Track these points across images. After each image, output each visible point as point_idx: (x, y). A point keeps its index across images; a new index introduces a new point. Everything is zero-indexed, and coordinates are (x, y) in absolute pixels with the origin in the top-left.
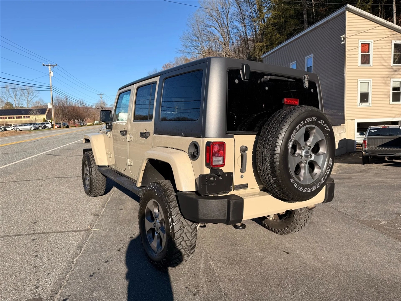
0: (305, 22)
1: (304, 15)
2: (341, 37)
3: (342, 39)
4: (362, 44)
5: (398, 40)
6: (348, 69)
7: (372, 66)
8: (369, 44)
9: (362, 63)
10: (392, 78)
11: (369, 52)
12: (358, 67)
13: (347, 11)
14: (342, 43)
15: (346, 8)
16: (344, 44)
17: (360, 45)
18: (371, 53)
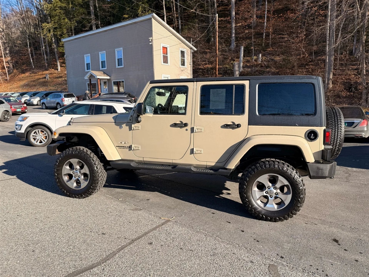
0: (92, 13)
1: (91, 7)
2: (149, 38)
3: (150, 40)
4: (163, 47)
5: (183, 48)
6: (156, 66)
7: (169, 65)
8: (167, 48)
9: (164, 62)
10: (181, 76)
11: (167, 54)
12: (162, 65)
13: (153, 19)
14: (150, 44)
15: (152, 16)
16: (152, 45)
17: (162, 48)
18: (169, 55)
